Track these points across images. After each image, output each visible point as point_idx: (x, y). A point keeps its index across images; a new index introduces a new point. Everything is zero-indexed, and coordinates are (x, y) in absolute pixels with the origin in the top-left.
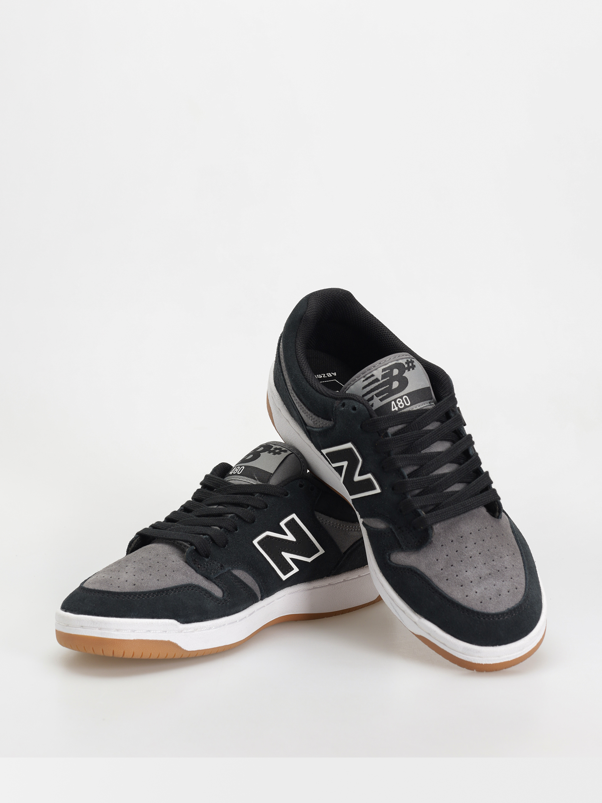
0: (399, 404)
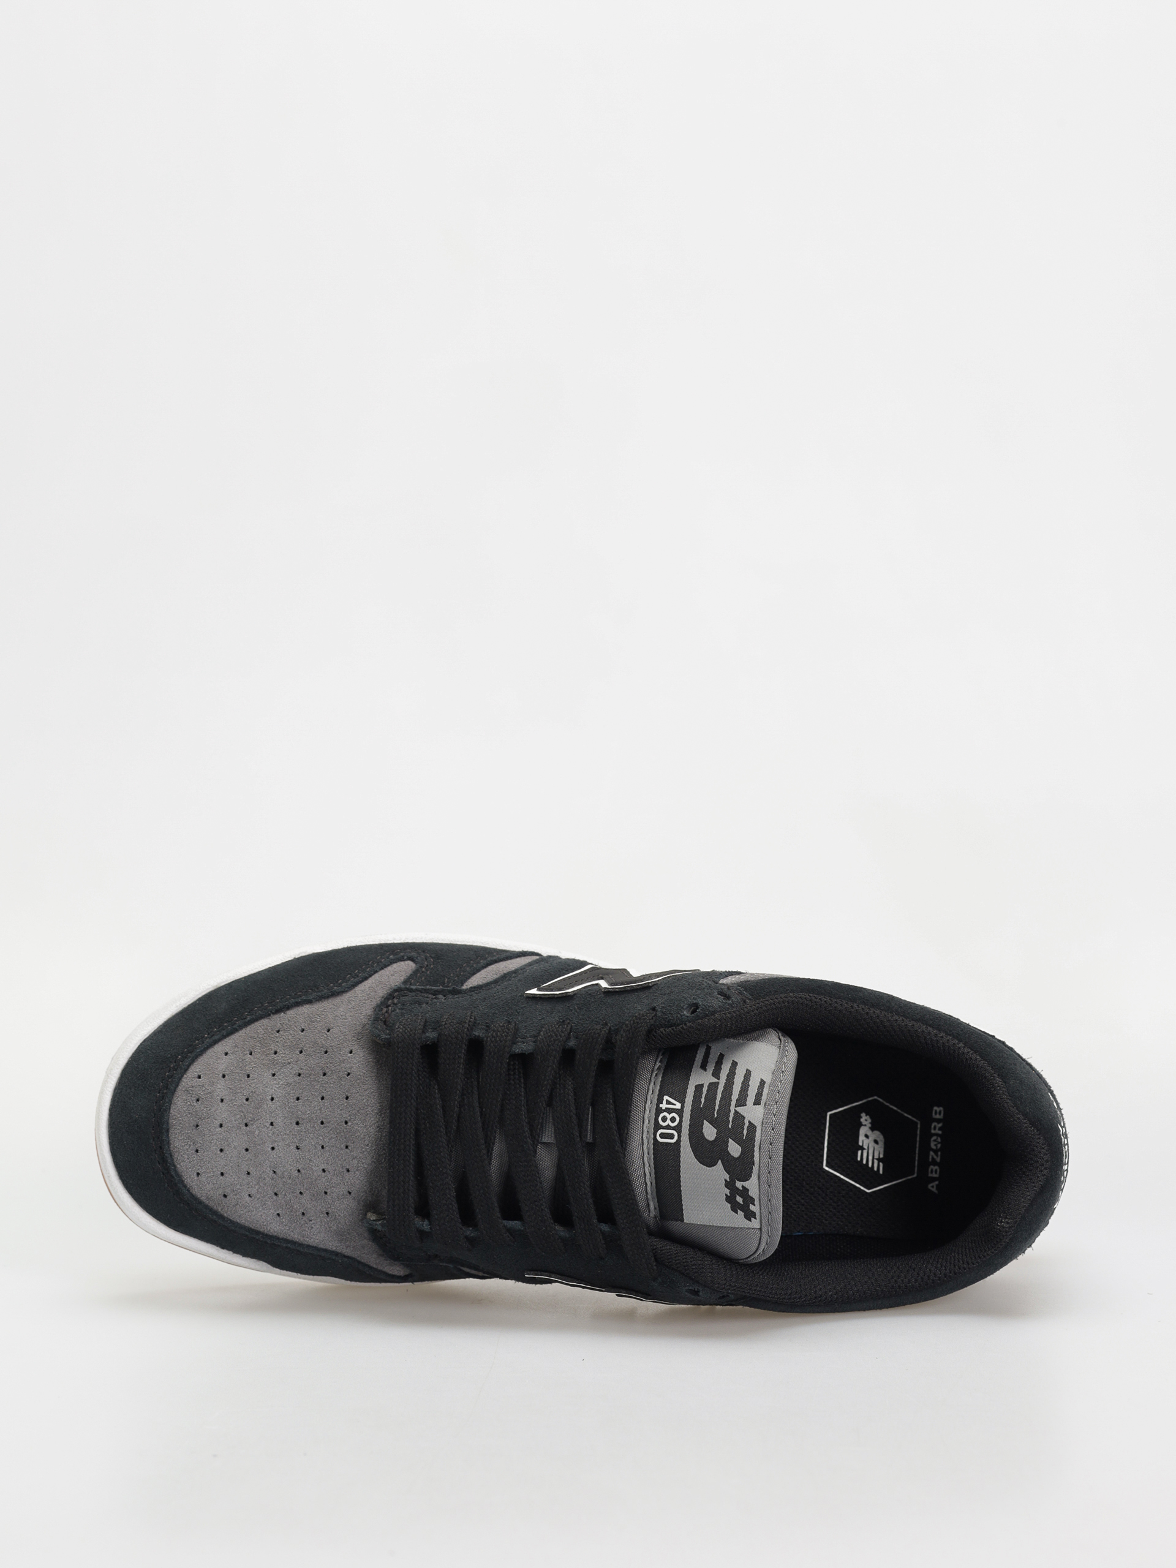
0: (669, 1116)
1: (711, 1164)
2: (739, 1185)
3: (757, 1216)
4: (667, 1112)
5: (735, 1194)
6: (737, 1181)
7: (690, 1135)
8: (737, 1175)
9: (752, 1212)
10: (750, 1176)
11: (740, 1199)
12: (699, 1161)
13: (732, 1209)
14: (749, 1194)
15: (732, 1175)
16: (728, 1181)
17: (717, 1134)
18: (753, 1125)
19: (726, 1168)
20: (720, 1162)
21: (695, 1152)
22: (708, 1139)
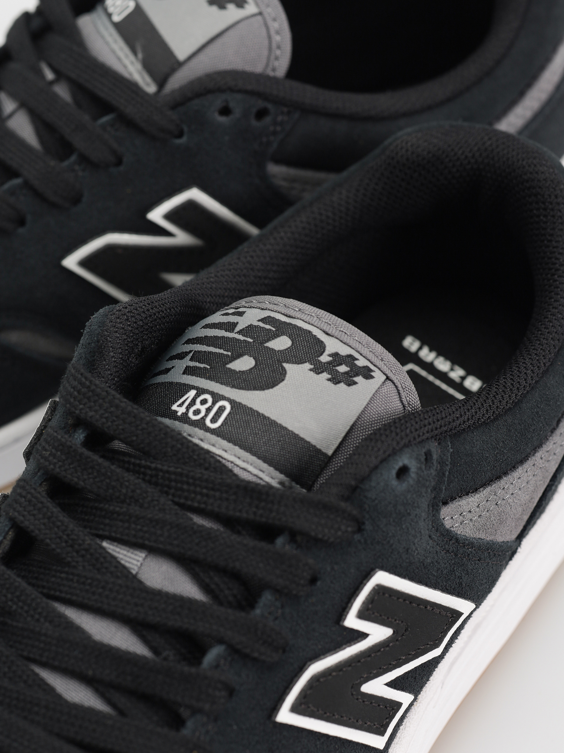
1: (281, 375)
2: (325, 358)
3: (372, 367)
4: (190, 408)
5: (333, 369)
6: (319, 359)
7: (233, 387)
8: (312, 355)
9: (364, 367)
10: (322, 342)
11: (342, 369)
12: (269, 388)
13: (349, 385)
14: (343, 356)
15: (308, 360)
16: (313, 369)
17: (250, 356)
18: (265, 318)
19: (296, 362)
20: (285, 365)
21: (255, 389)
22: (251, 369)
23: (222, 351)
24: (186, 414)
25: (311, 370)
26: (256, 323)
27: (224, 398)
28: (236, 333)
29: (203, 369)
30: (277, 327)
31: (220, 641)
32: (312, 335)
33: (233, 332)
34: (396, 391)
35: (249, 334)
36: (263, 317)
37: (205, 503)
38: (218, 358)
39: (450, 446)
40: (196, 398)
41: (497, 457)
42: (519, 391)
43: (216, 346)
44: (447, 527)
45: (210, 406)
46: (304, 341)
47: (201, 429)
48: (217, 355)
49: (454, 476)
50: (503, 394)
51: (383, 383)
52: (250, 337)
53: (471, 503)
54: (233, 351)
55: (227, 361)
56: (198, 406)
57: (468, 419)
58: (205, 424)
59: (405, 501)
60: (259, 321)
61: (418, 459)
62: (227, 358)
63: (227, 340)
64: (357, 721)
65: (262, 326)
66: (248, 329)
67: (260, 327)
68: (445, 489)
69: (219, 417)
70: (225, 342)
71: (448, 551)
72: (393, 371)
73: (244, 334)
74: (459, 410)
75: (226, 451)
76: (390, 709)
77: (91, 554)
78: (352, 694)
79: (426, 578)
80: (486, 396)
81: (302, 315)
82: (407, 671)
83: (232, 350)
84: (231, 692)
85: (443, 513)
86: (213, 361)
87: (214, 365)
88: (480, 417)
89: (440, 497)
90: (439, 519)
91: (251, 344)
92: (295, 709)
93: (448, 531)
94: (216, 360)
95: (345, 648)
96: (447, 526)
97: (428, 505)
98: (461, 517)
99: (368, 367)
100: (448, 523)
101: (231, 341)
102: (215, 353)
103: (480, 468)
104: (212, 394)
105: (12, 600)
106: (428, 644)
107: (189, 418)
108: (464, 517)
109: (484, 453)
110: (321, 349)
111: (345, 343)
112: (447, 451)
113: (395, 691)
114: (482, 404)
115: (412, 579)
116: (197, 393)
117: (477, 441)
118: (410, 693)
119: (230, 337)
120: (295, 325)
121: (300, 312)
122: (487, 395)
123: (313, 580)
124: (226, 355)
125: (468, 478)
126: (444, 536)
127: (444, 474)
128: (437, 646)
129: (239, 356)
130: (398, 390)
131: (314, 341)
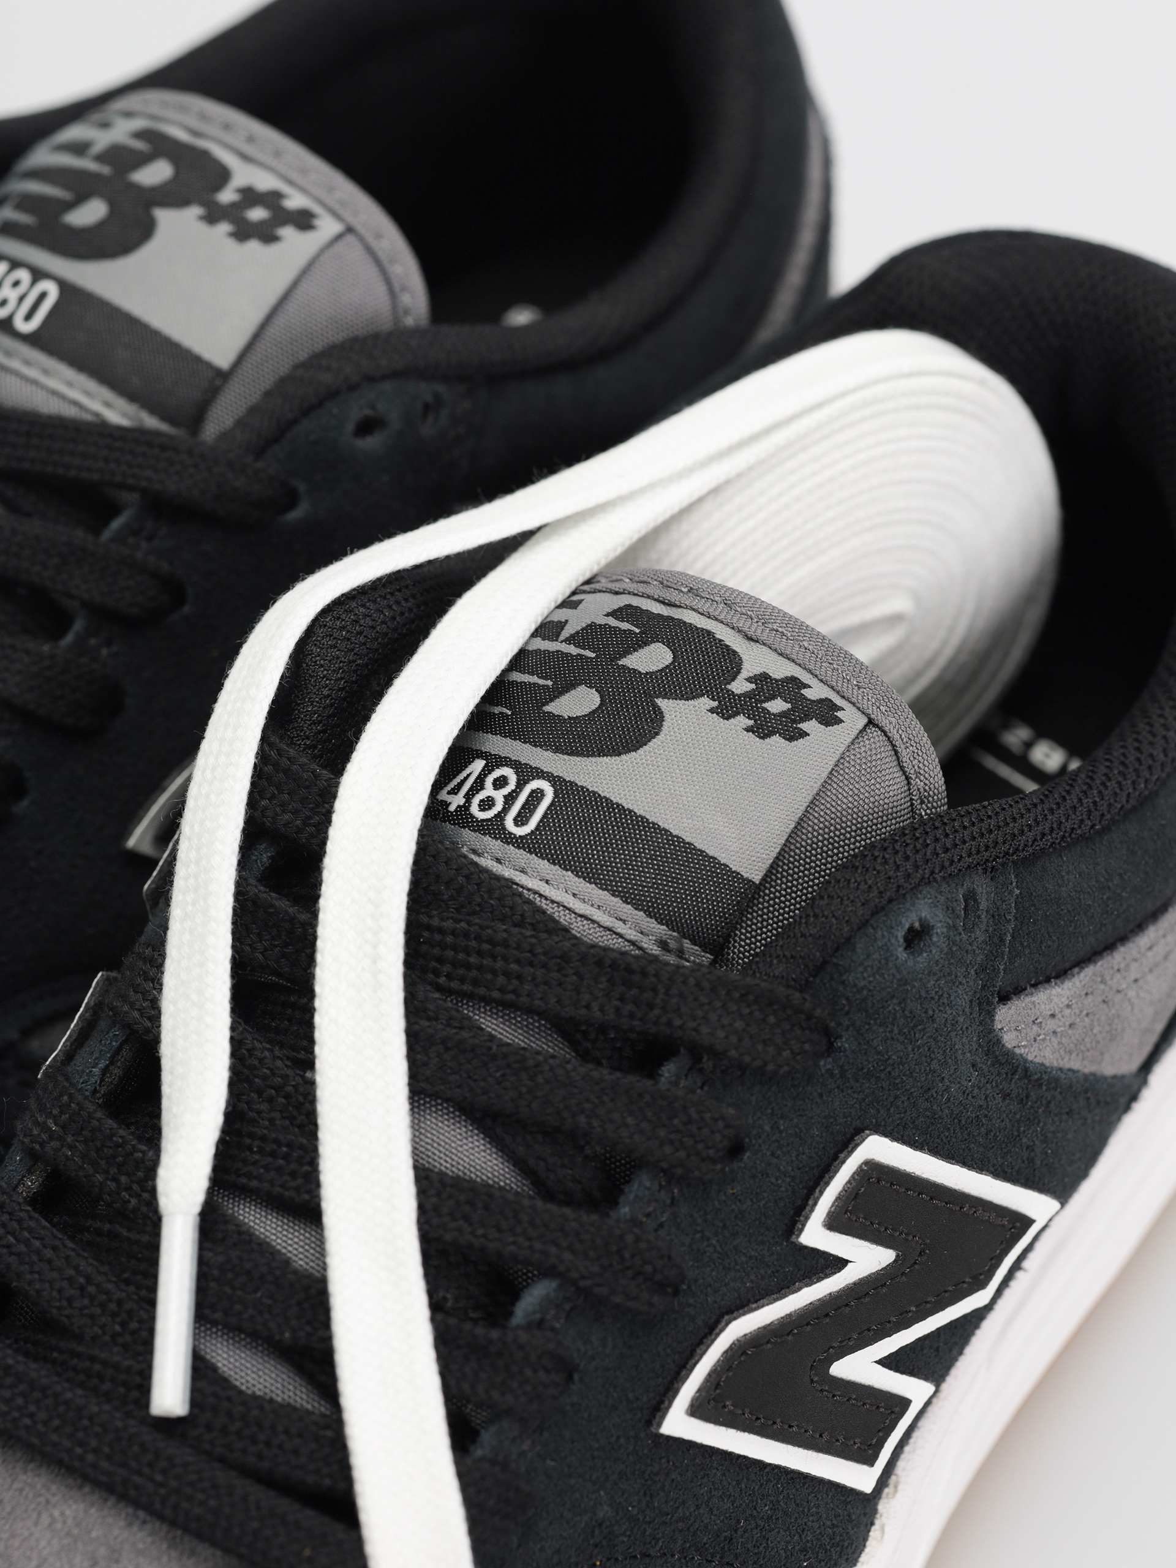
1: (653, 724)
2: (740, 686)
3: (838, 701)
4: (473, 795)
5: (758, 708)
6: (729, 687)
7: (558, 750)
8: (715, 681)
9: (821, 701)
10: (735, 652)
11: (777, 706)
12: (629, 751)
13: (791, 739)
14: (777, 681)
15: (707, 692)
16: (717, 708)
17: (591, 687)
18: (620, 609)
19: (682, 696)
20: (661, 702)
21: (602, 753)
22: (593, 712)
23: (534, 679)
24: (466, 807)
25: (712, 711)
26: (602, 620)
27: (540, 774)
28: (562, 642)
29: (499, 717)
30: (643, 625)
31: (549, 1272)
32: (715, 639)
33: (557, 640)
34: (890, 748)
35: (588, 642)
36: (616, 607)
37: (514, 992)
38: (527, 694)
39: (1014, 884)
40: (486, 776)
41: (1108, 906)
42: (1151, 774)
43: (525, 669)
44: (1009, 1046)
45: (513, 791)
46: (697, 651)
47: (496, 838)
48: (526, 688)
49: (1022, 945)
50: (1120, 779)
51: (861, 732)
52: (589, 649)
53: (1055, 998)
54: (556, 678)
55: (546, 699)
56: (489, 791)
57: (1052, 830)
58: (504, 828)
59: (923, 993)
60: (608, 615)
61: (949, 909)
62: (545, 693)
63: (544, 657)
64: (821, 1436)
65: (613, 625)
66: (587, 633)
67: (610, 627)
68: (1005, 970)
69: (532, 812)
70: (540, 661)
71: (1009, 1095)
72: (881, 707)
73: (579, 643)
74: (1033, 810)
75: (547, 882)
76: (887, 1412)
77: (287, 1097)
78: (812, 1381)
79: (964, 1150)
80: (1087, 784)
81: (694, 599)
82: (921, 1335)
83: (555, 675)
84: (568, 1371)
85: (1000, 1018)
86: (519, 699)
87: (520, 708)
88: (1076, 826)
89: (994, 986)
90: (991, 1031)
91: (592, 661)
92: (697, 1410)
93: (1009, 1055)
94: (523, 698)
95: (799, 1289)
96: (1007, 1044)
97: (971, 1001)
98: (1035, 1028)
99: (830, 700)
100: (1009, 1040)
101: (553, 659)
102: (521, 683)
103: (1075, 928)
104: (516, 765)
105: (128, 1189)
106: (964, 1282)
107: (472, 816)
108: (1041, 1027)
109: (1082, 897)
110: (732, 669)
111: (781, 654)
112: (1009, 894)
113: (898, 1375)
114: (1080, 800)
115: (936, 1151)
116: (486, 765)
117: (1068, 873)
118: (926, 1379)
119: (551, 650)
120: (679, 620)
121: (690, 595)
122: (1088, 781)
123: (736, 1150)
124: (543, 686)
125: (1049, 947)
126: (1001, 1064)
127: (1002, 940)
128: (982, 1285)
129: (568, 687)
130: (894, 746)
131: (717, 651)
